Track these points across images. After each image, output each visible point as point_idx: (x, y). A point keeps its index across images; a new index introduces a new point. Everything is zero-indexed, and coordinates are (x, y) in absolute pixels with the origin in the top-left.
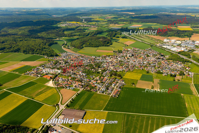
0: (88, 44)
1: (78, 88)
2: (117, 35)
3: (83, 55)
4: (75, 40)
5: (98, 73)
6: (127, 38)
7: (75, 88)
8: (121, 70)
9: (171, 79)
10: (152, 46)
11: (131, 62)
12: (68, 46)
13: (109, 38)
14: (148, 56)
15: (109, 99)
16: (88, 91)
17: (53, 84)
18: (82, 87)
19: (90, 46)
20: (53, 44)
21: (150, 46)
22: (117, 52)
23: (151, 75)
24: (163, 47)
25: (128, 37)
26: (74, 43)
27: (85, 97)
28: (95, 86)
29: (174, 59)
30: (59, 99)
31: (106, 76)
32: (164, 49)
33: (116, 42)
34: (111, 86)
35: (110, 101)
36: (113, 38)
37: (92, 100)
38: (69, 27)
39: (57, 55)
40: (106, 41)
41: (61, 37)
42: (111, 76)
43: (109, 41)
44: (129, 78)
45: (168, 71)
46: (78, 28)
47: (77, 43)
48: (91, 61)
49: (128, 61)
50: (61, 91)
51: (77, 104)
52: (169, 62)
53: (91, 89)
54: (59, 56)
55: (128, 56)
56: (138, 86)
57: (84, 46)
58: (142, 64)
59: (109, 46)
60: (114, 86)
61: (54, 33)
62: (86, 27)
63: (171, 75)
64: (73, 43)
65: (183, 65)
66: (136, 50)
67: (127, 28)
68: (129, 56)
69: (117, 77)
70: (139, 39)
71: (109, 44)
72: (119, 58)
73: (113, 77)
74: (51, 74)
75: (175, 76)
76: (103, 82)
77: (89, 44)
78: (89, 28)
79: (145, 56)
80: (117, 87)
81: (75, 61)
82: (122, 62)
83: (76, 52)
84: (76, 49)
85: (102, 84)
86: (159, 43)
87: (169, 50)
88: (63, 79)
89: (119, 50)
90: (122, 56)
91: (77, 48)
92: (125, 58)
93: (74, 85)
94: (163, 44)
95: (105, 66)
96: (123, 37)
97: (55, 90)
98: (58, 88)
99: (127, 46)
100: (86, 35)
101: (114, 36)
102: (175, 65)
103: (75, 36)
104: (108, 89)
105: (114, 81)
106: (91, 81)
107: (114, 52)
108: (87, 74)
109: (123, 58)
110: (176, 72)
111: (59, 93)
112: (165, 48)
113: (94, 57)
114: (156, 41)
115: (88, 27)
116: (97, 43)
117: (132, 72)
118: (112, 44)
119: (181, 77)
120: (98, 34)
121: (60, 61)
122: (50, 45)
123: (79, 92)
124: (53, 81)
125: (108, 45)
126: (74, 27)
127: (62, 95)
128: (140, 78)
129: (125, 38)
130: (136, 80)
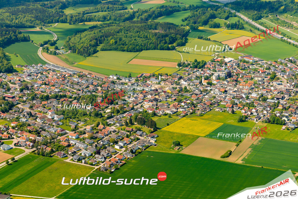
1: (23, 148)
2: (217, 20)
4: (85, 30)
5: (99, 116)
6: (243, 28)
7: (14, 147)
12: (57, 48)
14: (274, 78)
15: (88, 175)
16: (43, 155)
18: (33, 147)
20: (16, 40)
22: (189, 65)
25: (245, 26)
28: (69, 146)
31: (115, 124)
33: (202, 38)
34: (113, 147)
36: (200, 28)
42: (130, 123)
48: (99, 87)
53: (52, 152)
54: (15, 71)
55: (214, 78)
56: (186, 151)
57: (99, 48)
59: (173, 49)
60: (121, 148)
71: (175, 44)
73: (135, 126)
76: (95, 138)
79: (266, 79)
80: (127, 150)
82: (186, 91)
83: (72, 63)
84: (75, 55)
89: (196, 61)
91: (78, 53)
92: (201, 82)
93: (15, 141)
95: (131, 100)
96: (232, 27)
103: (89, 21)
104: (98, 153)
105: (128, 136)
106: (66, 133)
107: (179, 65)
108: (66, 116)
109: (198, 81)
113: (115, 78)
117: (198, 118)
120: (160, 15)
121: (12, 83)
122: (5, 44)
128: (208, 133)
129: (238, 28)
130: (194, 136)
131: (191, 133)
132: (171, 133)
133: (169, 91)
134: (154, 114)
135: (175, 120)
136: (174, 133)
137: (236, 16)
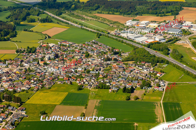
2: (31, 17)
6: (51, 22)
8: (24, 88)
9: (123, 97)
10: (99, 36)
13: (12, 23)
14: (88, 56)
21: (96, 34)
22: (24, 51)
23: (85, 92)
25: (53, 20)
29: (137, 59)
33: (26, 30)
36: (22, 23)
40: (1, 30)
44: (38, 102)
45: (122, 82)
52: (126, 64)
55: (46, 59)
58: (72, 72)
59: (9, 40)
63: (125, 90)
65: (152, 68)
66: (65, 46)
68: (49, 59)
70: (77, 23)
71: (8, 36)
72: (26, 65)
73: (5, 103)
79: (83, 57)
80: (7, 123)
82: (31, 71)
86: (115, 28)
87: (131, 41)
89: (28, 48)
90: (34, 60)
92: (38, 63)
94: (123, 31)
96: (44, 21)
99: (49, 37)
101: (24, 19)
102: (137, 69)
105: (3, 112)
107: (17, 52)
109: (36, 63)
110: (136, 82)
112: (125, 39)
114: (111, 25)
117: (48, 91)
118: (15, 36)
128: (61, 102)
129: (48, 22)
130: (52, 105)
131: (49, 103)
132: (34, 104)
133: (17, 72)
134: (15, 91)
135: (32, 95)
136: (36, 105)
137: (44, 13)
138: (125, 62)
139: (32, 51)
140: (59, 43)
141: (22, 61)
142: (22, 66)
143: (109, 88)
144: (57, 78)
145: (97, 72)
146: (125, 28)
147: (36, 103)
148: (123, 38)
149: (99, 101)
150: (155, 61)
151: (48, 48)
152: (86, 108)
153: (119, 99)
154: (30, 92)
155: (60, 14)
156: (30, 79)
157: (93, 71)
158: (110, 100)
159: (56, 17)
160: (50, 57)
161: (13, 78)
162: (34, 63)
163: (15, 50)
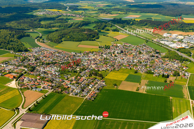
0: (68, 37)
1: (47, 90)
2: (107, 28)
3: (60, 51)
4: (53, 32)
5: (75, 72)
7: (43, 89)
8: (104, 69)
9: (162, 80)
10: (147, 41)
11: (119, 59)
12: (43, 40)
13: (96, 30)
14: (140, 53)
15: (82, 102)
16: (58, 93)
17: (16, 84)
18: (52, 89)
19: (70, 40)
20: (24, 36)
21: (145, 41)
22: (103, 47)
23: (139, 75)
24: (160, 43)
25: (119, 30)
26: (51, 35)
27: (54, 99)
28: (68, 87)
29: (171, 57)
30: (20, 102)
31: (84, 76)
32: (161, 45)
33: (105, 35)
34: (88, 87)
35: (83, 104)
36: (102, 31)
37: (61, 103)
38: (48, 16)
39: (26, 50)
40: (91, 35)
41: (35, 28)
42: (90, 75)
43: (96, 35)
44: (112, 78)
45: (161, 71)
46: (59, 18)
47: (55, 35)
48: (69, 58)
49: (115, 59)
50: (24, 93)
51: (42, 108)
52: (164, 60)
53: (62, 91)
54: (29, 51)
55: (116, 53)
56: (120, 88)
57: (63, 39)
58: (131, 62)
59: (95, 40)
60: (92, 87)
61: (27, 23)
62: (69, 16)
63: (163, 76)
64: (49, 35)
65: (180, 64)
66: (127, 46)
67: (121, 19)
68: (118, 53)
69: (97, 77)
71: (95, 38)
72: (104, 55)
73: (93, 76)
74: (15, 73)
75: (168, 76)
76: (79, 83)
77: (70, 37)
78: (74, 18)
79: (137, 53)
80: (95, 88)
81: (49, 58)
82: (107, 59)
83: (52, 47)
84: (52, 43)
85: (77, 85)
86: (157, 38)
87: (167, 46)
88: (29, 79)
90: (109, 53)
91: (54, 42)
92: (111, 55)
93: (42, 86)
94: (161, 40)
95: (85, 64)
96: (114, 30)
97: (18, 92)
98: (21, 89)
99: (118, 40)
100: (68, 26)
101: (103, 29)
102: (170, 64)
103: (53, 27)
104: (83, 91)
105: (92, 82)
106: (64, 81)
107: (100, 47)
108: (61, 73)
109: (110, 55)
110: (170, 72)
111: (22, 95)
112: (163, 44)
113: (74, 53)
114: (154, 36)
115: (72, 16)
116: (80, 37)
117: (117, 72)
118: (98, 38)
119: (175, 77)
120: (83, 25)
121: (30, 57)
122: (20, 38)
123: (46, 94)
124: (16, 81)
125: (93, 39)
126: (54, 16)
127: (25, 98)
128: (125, 79)
129: (117, 31)
130: (120, 80)
131: (118, 79)
132: (109, 79)
133: (100, 59)
134: (99, 70)
137: (114, 26)
138: (163, 59)
139: (107, 47)
140: (123, 44)
141: (102, 53)
142: (102, 56)
143: (153, 73)
144: (122, 64)
145: (146, 63)
146: (163, 37)
147: (111, 78)
148: (161, 44)
149: (147, 81)
150: (182, 60)
151: (117, 47)
152: (140, 84)
153: (160, 81)
154: (107, 72)
155: (123, 27)
156: (107, 64)
157: (143, 62)
158: (154, 81)
159: (121, 28)
160: (118, 52)
161: (98, 63)
162: (109, 54)
163: (98, 47)
